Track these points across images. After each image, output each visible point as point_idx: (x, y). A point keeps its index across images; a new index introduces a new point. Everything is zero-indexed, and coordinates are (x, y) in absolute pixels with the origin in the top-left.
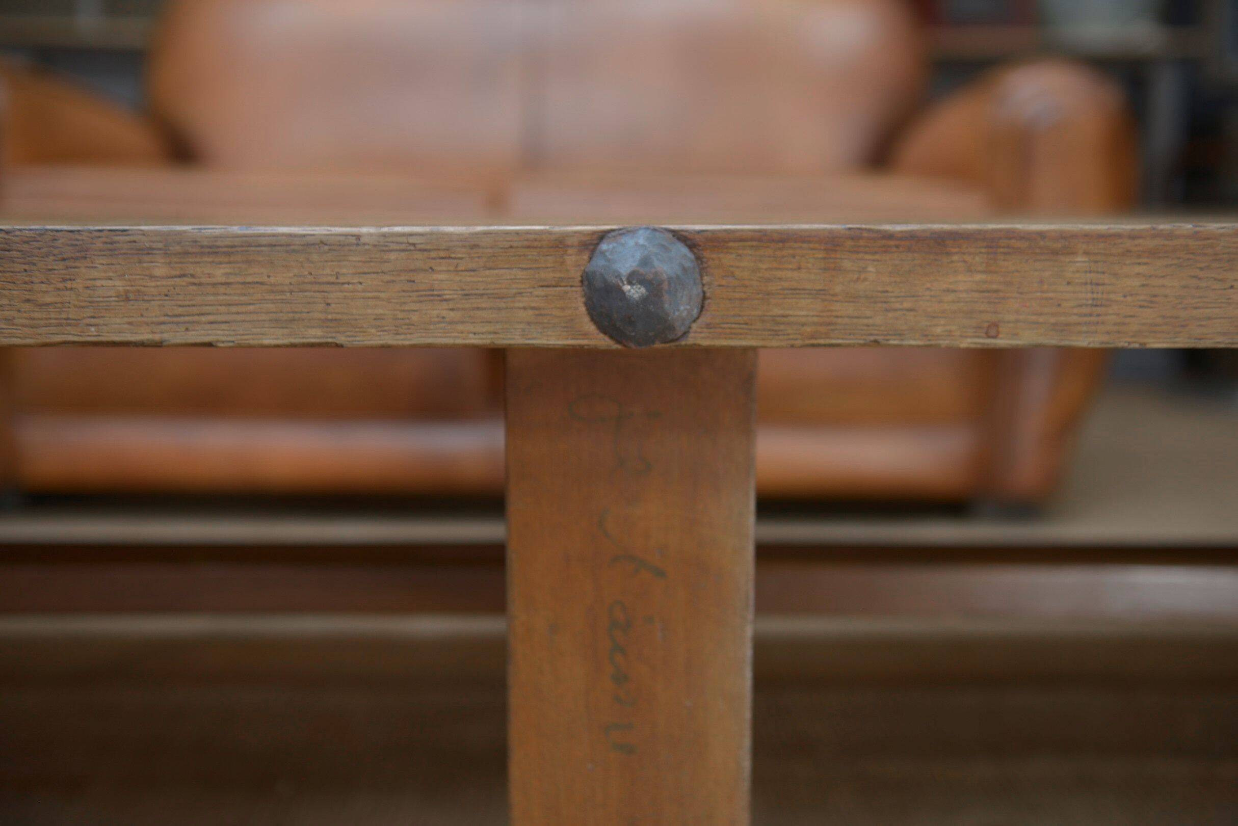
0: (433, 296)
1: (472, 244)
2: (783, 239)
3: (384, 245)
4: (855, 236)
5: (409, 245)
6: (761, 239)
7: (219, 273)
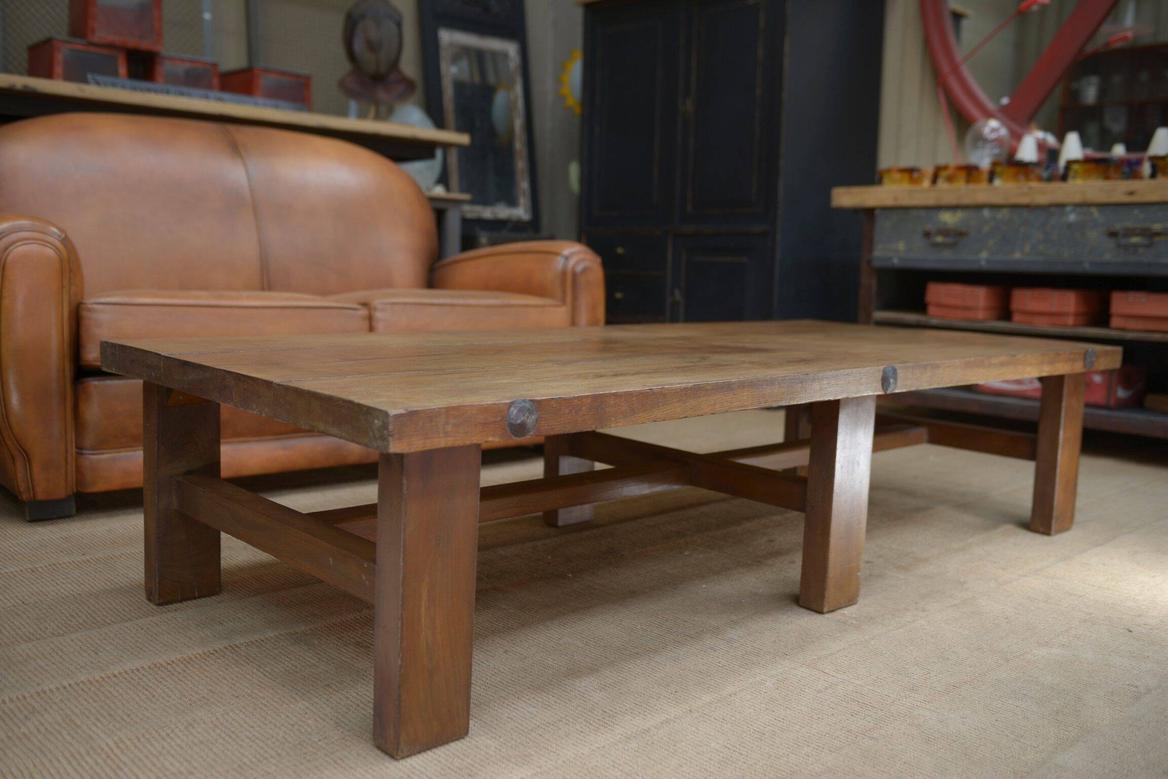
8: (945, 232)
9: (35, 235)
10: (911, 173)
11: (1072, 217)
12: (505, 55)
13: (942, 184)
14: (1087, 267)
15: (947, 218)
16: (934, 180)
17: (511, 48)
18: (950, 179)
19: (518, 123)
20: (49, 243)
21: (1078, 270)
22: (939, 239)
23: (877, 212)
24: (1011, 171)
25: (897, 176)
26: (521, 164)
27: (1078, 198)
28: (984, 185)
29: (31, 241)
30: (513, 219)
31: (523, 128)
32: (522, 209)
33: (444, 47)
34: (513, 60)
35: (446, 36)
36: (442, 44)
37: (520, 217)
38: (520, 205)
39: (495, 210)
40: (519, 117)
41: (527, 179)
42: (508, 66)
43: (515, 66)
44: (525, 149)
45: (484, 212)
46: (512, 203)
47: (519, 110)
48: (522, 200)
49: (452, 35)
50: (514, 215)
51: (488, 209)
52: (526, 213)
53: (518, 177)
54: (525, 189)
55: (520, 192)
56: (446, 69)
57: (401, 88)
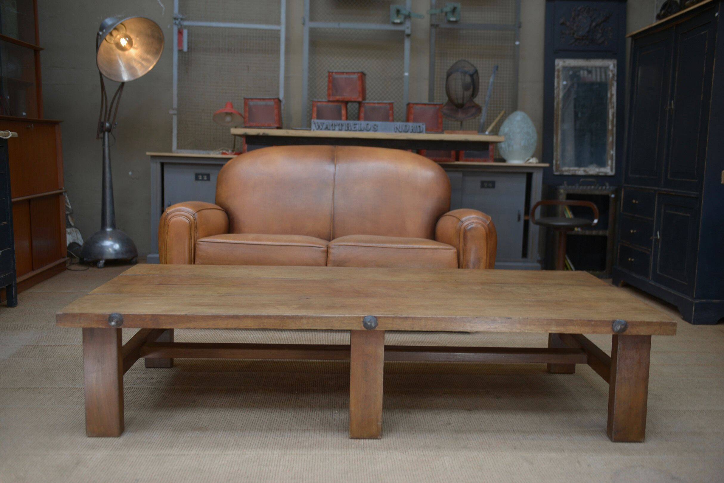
0: (344, 323)
1: (349, 317)
2: (387, 317)
3: (338, 317)
4: (396, 317)
5: (342, 318)
6: (385, 317)
7: (318, 320)
9: (181, 213)
12: (606, 69)
17: (610, 64)
20: (186, 216)
29: (179, 216)
30: (601, 174)
31: (615, 115)
32: (609, 168)
33: (558, 71)
34: (612, 71)
35: (560, 63)
36: (557, 68)
37: (606, 173)
38: (608, 165)
39: (587, 169)
40: (613, 107)
41: (614, 148)
42: (609, 75)
43: (613, 75)
44: (615, 129)
45: (579, 171)
46: (603, 164)
47: (614, 103)
48: (610, 162)
49: (564, 62)
50: (602, 172)
51: (582, 169)
52: (612, 170)
53: (608, 147)
54: (612, 155)
55: (609, 157)
56: (558, 83)
57: (473, 110)
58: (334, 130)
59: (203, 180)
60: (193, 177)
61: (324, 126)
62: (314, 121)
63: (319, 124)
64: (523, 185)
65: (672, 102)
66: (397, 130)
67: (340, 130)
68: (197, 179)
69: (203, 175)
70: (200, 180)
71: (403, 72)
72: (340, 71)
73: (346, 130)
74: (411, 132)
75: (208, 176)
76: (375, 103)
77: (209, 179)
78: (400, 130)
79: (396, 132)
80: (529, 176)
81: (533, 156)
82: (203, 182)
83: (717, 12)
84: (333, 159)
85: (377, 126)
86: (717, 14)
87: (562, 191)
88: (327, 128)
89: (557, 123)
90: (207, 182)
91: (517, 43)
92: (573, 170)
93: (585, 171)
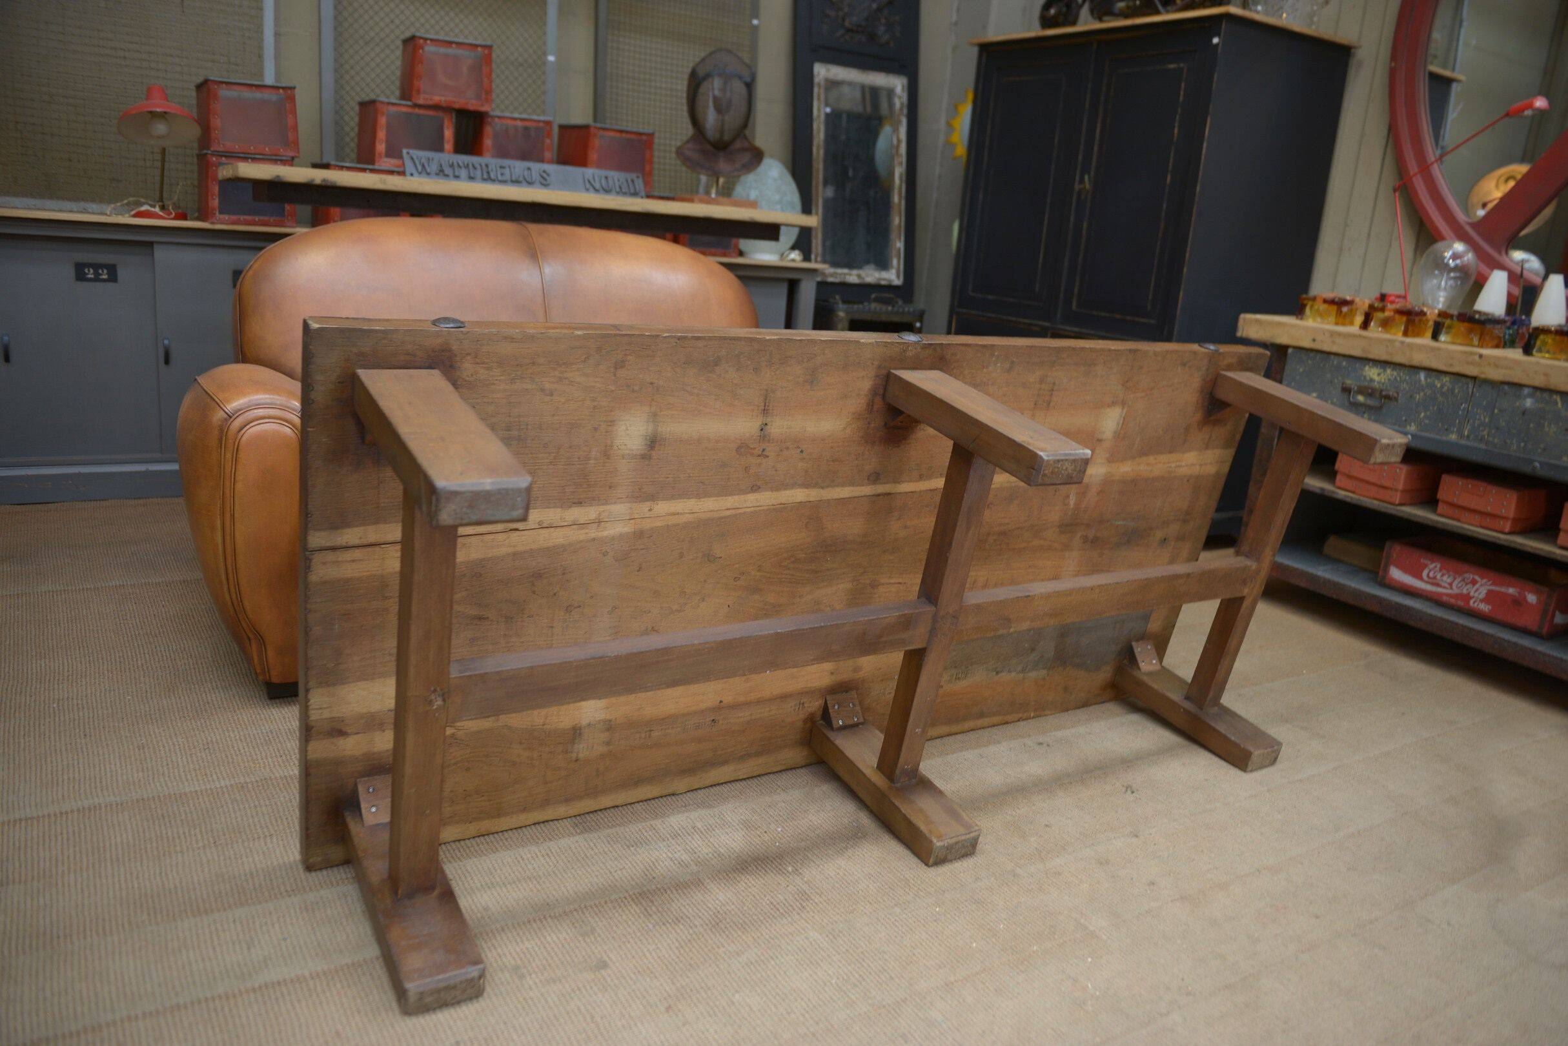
8: (1369, 392)
9: (272, 412)
10: (1340, 305)
11: (1529, 403)
12: (891, 92)
13: (1375, 331)
14: (1537, 467)
15: (1373, 374)
16: (1365, 325)
17: (898, 84)
18: (1385, 324)
19: (899, 171)
20: (287, 421)
21: (1526, 469)
22: (1361, 398)
23: (1290, 351)
24: (1463, 327)
25: (1323, 307)
26: (897, 220)
27: (1539, 381)
28: (1426, 340)
29: (267, 420)
30: (883, 283)
31: (904, 178)
32: (894, 271)
33: (819, 84)
34: (900, 97)
35: (822, 71)
36: (816, 80)
37: (890, 281)
38: (892, 267)
39: (862, 272)
40: (901, 164)
41: (903, 238)
42: (895, 104)
43: (902, 104)
44: (903, 202)
45: (850, 275)
46: (883, 265)
47: (901, 156)
48: (895, 262)
49: (828, 70)
50: (884, 279)
51: (855, 272)
52: (898, 277)
53: (893, 235)
54: (899, 250)
55: (894, 253)
56: (819, 110)
57: (746, 157)
58: (457, 177)
59: (97, 279)
60: (70, 272)
61: (434, 168)
62: (408, 153)
63: (423, 160)
64: (782, 303)
65: (1086, 177)
66: (590, 187)
67: (471, 178)
68: (80, 276)
69: (96, 267)
70: (90, 280)
71: (545, 54)
72: (441, 37)
73: (484, 180)
74: (618, 193)
75: (112, 270)
76: (515, 119)
77: (113, 278)
78: (597, 186)
79: (587, 190)
80: (793, 286)
81: (793, 248)
82: (99, 286)
83: (1218, 35)
84: (534, 255)
85: (548, 175)
86: (1216, 40)
87: (841, 314)
88: (441, 173)
89: (817, 187)
90: (110, 285)
91: (755, 22)
92: (841, 274)
93: (859, 276)
